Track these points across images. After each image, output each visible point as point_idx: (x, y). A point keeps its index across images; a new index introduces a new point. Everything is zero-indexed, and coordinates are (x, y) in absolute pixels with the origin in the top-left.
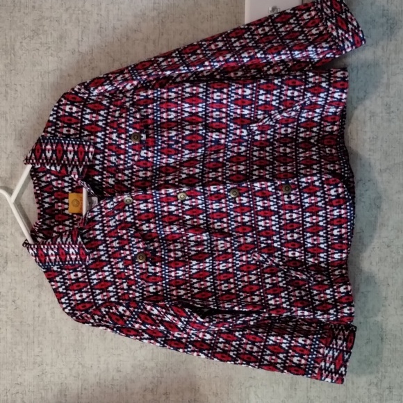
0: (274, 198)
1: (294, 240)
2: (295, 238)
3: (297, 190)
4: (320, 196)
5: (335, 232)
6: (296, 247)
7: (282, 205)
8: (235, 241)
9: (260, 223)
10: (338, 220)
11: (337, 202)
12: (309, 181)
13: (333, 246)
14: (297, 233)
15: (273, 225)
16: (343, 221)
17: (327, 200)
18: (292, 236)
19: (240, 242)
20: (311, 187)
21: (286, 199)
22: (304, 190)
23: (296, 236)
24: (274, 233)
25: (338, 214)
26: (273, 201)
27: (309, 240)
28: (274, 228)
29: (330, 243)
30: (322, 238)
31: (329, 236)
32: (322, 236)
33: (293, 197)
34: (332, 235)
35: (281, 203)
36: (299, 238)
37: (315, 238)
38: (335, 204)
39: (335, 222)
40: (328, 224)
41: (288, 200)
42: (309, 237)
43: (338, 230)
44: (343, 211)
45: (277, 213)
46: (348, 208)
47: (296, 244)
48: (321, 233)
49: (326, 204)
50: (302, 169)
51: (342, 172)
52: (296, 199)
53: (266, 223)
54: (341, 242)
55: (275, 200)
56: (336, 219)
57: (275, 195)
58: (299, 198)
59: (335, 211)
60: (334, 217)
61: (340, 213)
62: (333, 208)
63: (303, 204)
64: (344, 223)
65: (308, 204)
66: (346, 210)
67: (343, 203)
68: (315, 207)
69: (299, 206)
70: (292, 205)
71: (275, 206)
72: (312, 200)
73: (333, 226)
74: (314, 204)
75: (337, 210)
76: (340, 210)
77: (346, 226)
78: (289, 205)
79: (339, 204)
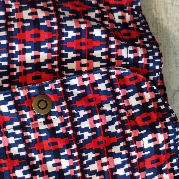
0: (16, 128)
3: (64, 104)
4: (110, 113)
7: (35, 141)
11: (144, 120)
12: (87, 83)
16: (163, 157)
17: (124, 118)
20: (90, 96)
21: (42, 127)
22: (78, 104)
25: (152, 145)
33: (56, 121)
35: (33, 136)
38: (140, 124)
41: (46, 127)
44: (161, 138)
45: (27, 160)
46: (170, 128)
49: (122, 126)
50: (72, 60)
51: (149, 61)
52: (63, 124)
55: (18, 132)
56: (149, 156)
57: (16, 121)
58: (69, 120)
59: (145, 140)
60: (144, 152)
61: (156, 143)
62: (140, 133)
63: (79, 132)
64: (165, 161)
65: (89, 133)
66: (166, 133)
67: (157, 119)
68: (104, 136)
69: (70, 140)
70: (56, 137)
71: (19, 145)
72: (95, 122)
73: (144, 171)
74: (102, 129)
75: (147, 136)
76: (154, 136)
77: (170, 167)
78: (51, 137)
79: (151, 121)
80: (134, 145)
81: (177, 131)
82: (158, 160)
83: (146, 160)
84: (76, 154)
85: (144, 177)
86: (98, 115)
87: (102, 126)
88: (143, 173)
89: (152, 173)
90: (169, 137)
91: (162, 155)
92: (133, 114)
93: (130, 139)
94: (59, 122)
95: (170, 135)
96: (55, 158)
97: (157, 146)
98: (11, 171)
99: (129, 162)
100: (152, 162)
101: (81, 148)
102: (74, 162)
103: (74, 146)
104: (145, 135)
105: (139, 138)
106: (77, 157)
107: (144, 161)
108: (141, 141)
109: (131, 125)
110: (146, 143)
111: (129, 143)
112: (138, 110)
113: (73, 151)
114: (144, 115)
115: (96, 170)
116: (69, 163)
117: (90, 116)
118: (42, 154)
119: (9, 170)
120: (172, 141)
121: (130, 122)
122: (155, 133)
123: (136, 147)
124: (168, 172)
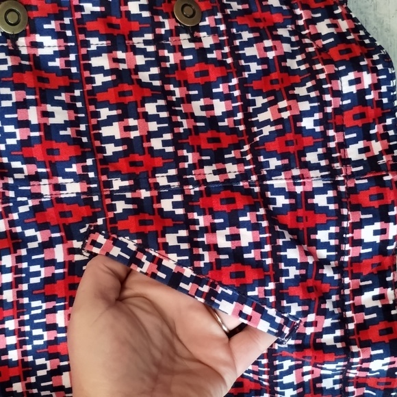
0: (147, 42)
1: (228, 185)
2: (232, 176)
5: (353, 152)
6: (240, 205)
7: (174, 67)
8: (19, 194)
9: (106, 131)
10: (357, 110)
11: (341, 52)
13: (353, 199)
14: (235, 161)
15: (151, 135)
16: (371, 112)
18: (222, 171)
19: (39, 195)
21: (187, 45)
23: (232, 170)
24: (159, 162)
26: (143, 52)
27: (279, 182)
28: (156, 144)
29: (342, 188)
30: (315, 173)
31: (337, 165)
32: (317, 167)
33: (207, 41)
34: (346, 161)
35: (173, 58)
36: (244, 176)
37: (296, 172)
38: (336, 58)
39: (348, 119)
40: (327, 128)
41: (192, 45)
42: (277, 171)
43: (361, 144)
44: (367, 79)
47: (237, 195)
48: (312, 157)
49: (309, 59)
52: (218, 46)
53: (128, 129)
54: (379, 181)
55: (151, 49)
56: (349, 107)
57: (149, 33)
58: (226, 42)
59: (345, 80)
60: (342, 100)
61: (360, 87)
62: (336, 69)
63: (243, 61)
64: (374, 120)
65: (258, 64)
66: (375, 74)
67: (361, 53)
68: (281, 72)
69: (229, 71)
70: (207, 63)
71: (151, 69)
72: (267, 49)
73: (342, 131)
74: (276, 61)
75: (347, 74)
76: (358, 75)
77: (382, 131)
78: (199, 62)
79: (352, 55)
80: (329, 86)
81: (390, 72)
82: (362, 115)
83: (345, 113)
84: (237, 93)
85: (342, 140)
86: (270, 40)
87: (277, 56)
88: (341, 133)
89: (354, 135)
90: (379, 80)
91: (369, 107)
92: (323, 45)
93: (322, 76)
94: (212, 43)
95: (380, 77)
96: (204, 97)
97: (362, 93)
98: (139, 103)
99: (321, 109)
100: (355, 117)
101: (245, 85)
102: (234, 105)
103: (235, 81)
104: (345, 73)
105: (335, 76)
106: (239, 98)
107: (343, 115)
108: (339, 81)
109: (322, 58)
110: (345, 85)
111: (320, 82)
112: (331, 40)
113: (232, 88)
114: (342, 47)
115: (270, 119)
116: (226, 106)
117: (258, 40)
118: (185, 88)
119: (136, 102)
120: (384, 89)
121: (320, 54)
122: (359, 71)
123: (332, 88)
124: (379, 138)
